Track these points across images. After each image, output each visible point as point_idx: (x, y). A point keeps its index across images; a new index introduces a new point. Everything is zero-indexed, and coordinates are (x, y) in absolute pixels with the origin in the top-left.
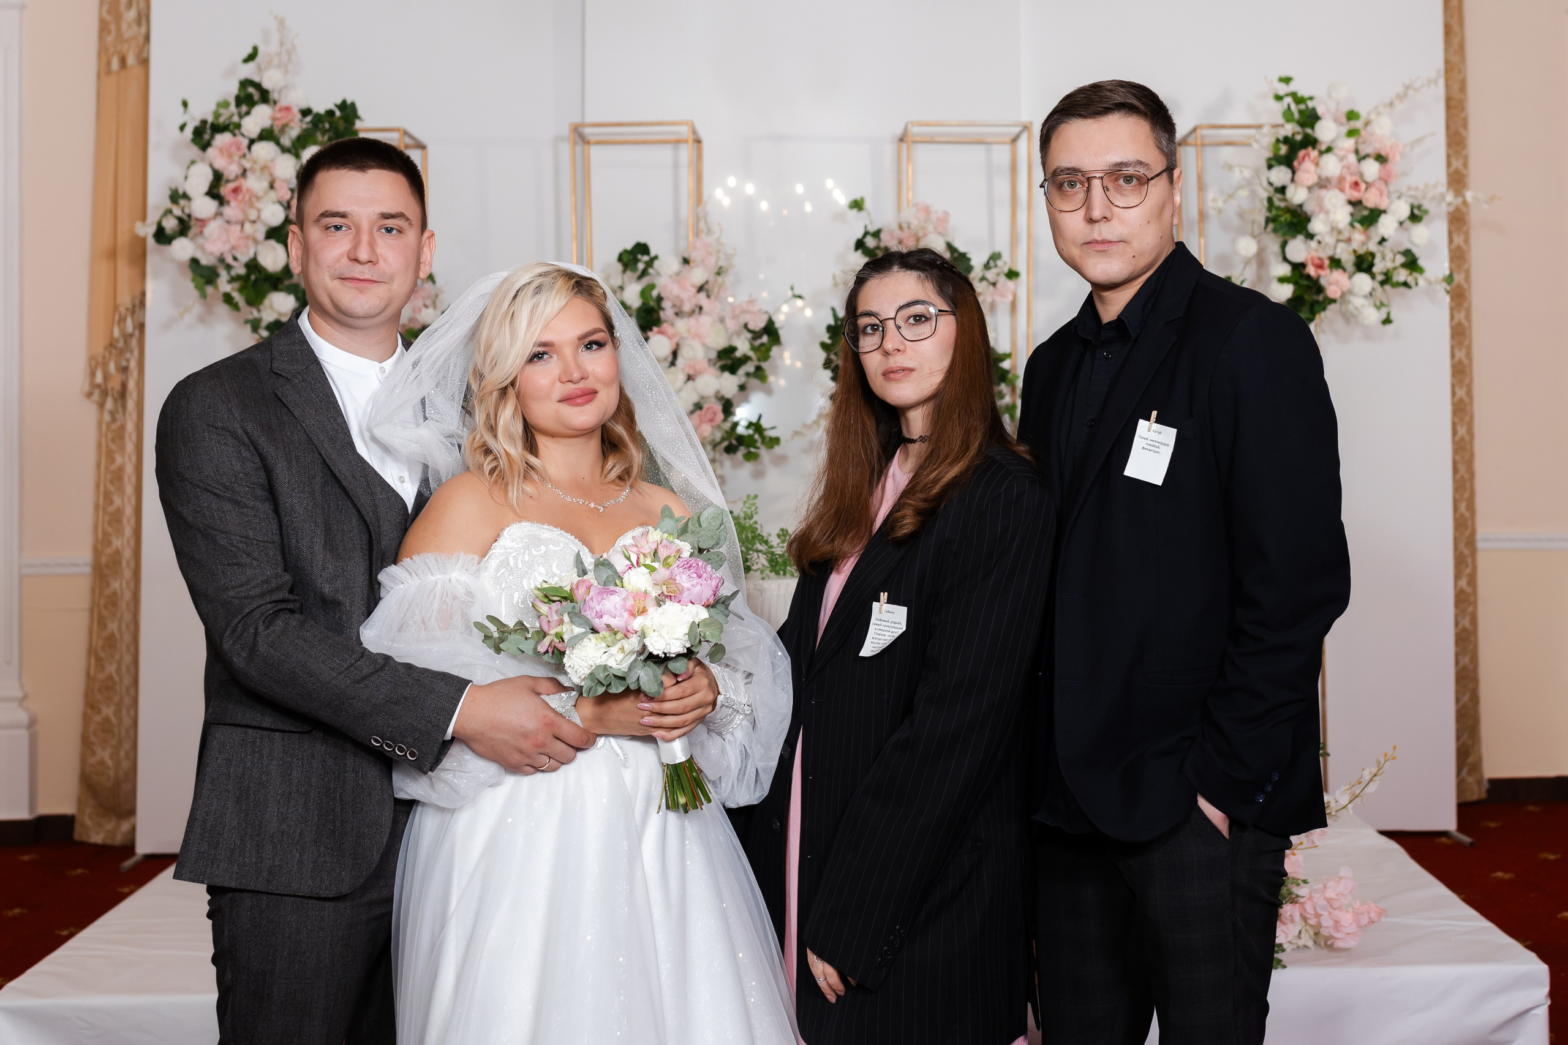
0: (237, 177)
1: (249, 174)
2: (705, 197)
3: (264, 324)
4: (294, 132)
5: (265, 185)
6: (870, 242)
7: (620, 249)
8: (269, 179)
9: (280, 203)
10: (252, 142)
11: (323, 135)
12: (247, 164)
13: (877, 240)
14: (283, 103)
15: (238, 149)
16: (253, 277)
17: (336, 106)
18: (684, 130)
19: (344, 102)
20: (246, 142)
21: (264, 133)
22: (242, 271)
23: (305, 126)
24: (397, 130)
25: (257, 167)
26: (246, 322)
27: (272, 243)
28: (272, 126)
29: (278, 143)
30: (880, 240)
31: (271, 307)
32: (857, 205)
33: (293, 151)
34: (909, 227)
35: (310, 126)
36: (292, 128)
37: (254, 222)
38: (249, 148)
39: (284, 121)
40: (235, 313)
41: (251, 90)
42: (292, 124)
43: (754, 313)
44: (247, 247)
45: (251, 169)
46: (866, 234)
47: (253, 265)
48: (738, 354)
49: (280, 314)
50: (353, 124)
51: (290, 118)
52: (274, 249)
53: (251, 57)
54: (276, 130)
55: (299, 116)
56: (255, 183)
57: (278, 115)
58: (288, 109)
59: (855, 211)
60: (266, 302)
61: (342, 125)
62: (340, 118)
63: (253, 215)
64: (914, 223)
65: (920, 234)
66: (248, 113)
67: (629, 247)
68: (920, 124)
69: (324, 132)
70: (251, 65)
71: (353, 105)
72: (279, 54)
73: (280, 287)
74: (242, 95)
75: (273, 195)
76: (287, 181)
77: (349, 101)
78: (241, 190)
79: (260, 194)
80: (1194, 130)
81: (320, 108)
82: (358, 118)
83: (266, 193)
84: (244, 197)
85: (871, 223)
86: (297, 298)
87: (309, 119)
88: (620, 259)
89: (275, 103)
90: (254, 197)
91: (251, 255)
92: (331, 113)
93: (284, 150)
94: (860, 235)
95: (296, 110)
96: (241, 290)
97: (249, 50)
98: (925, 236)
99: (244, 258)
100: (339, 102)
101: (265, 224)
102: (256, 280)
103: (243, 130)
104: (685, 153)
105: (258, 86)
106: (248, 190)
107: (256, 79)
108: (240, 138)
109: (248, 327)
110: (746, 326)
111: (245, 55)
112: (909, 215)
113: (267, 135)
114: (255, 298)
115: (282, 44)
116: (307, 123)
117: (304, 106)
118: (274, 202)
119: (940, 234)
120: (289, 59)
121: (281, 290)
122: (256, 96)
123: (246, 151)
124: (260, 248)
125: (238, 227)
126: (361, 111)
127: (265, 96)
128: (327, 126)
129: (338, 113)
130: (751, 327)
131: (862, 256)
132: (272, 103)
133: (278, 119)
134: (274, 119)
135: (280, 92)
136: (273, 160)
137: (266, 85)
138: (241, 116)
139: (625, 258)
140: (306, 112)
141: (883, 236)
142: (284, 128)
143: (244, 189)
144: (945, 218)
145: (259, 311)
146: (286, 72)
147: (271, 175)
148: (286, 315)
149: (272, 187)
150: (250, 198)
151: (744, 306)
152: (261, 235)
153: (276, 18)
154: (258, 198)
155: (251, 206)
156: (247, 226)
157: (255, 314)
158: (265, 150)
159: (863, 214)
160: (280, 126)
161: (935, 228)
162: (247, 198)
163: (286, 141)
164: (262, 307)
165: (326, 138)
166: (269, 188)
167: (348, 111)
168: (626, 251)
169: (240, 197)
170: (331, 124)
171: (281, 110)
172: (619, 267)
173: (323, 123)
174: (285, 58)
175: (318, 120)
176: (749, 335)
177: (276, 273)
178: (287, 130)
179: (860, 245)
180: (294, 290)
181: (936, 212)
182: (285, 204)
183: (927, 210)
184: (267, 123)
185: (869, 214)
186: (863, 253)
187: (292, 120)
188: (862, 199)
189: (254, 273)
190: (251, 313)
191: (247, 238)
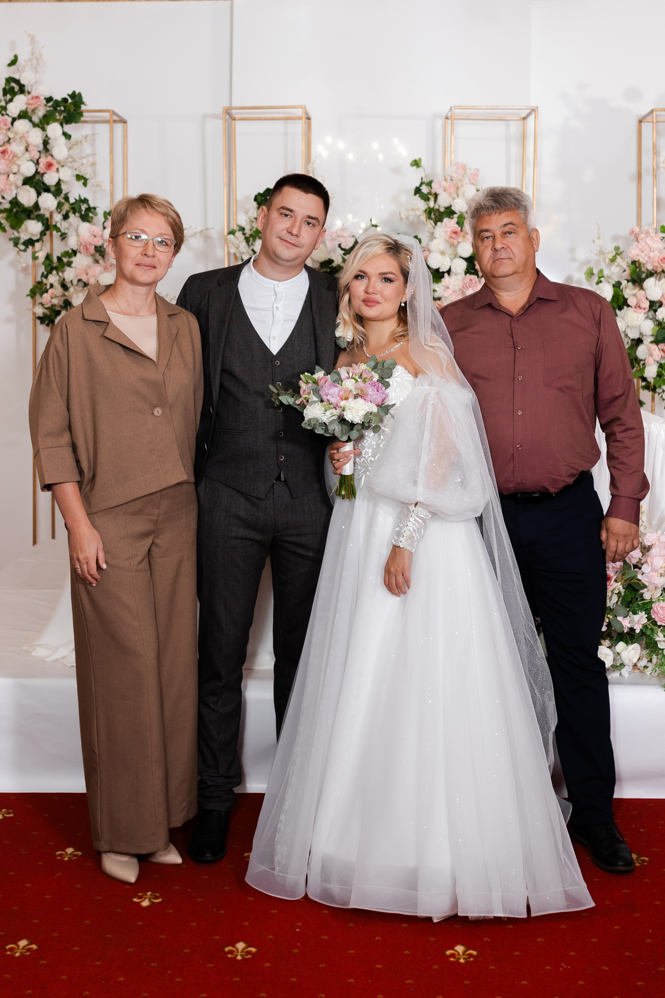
0: (4, 143)
1: (11, 141)
2: (313, 157)
3: (21, 241)
4: (41, 112)
5: (22, 148)
6: (425, 189)
7: (256, 193)
8: (25, 144)
9: (31, 160)
10: (14, 120)
11: (60, 115)
12: (11, 135)
13: (429, 187)
14: (34, 93)
15: (5, 125)
16: (15, 210)
17: (69, 95)
18: (299, 112)
19: (74, 92)
20: (10, 120)
21: (21, 114)
22: (8, 206)
23: (48, 109)
24: (108, 111)
25: (18, 137)
26: (10, 239)
27: (27, 187)
28: (27, 109)
29: (31, 121)
30: (431, 188)
31: (26, 229)
32: (416, 164)
33: (41, 126)
34: (452, 180)
35: (52, 109)
36: (39, 110)
37: (15, 174)
38: (12, 124)
39: (35, 106)
40: (3, 233)
41: (13, 84)
42: (40, 108)
43: (345, 237)
44: (11, 190)
45: (14, 138)
46: (422, 183)
47: (15, 202)
48: (334, 265)
49: (32, 235)
50: (80, 107)
51: (38, 104)
52: (28, 191)
53: (13, 62)
54: (29, 111)
55: (44, 102)
56: (16, 148)
57: (31, 102)
58: (37, 97)
59: (415, 167)
60: (23, 227)
61: (72, 108)
62: (70, 103)
63: (15, 169)
64: (455, 176)
65: (459, 184)
66: (11, 100)
67: (262, 192)
68: (460, 108)
69: (61, 112)
70: (13, 67)
71: (80, 94)
72: (31, 60)
73: (32, 216)
74: (7, 88)
75: (27, 155)
76: (36, 146)
77: (77, 93)
78: (8, 153)
79: (19, 155)
80: (652, 112)
81: (58, 96)
82: (83, 103)
83: (23, 154)
84: (9, 156)
85: (426, 176)
86: (43, 224)
87: (50, 104)
88: (256, 199)
89: (29, 93)
90: (15, 156)
91: (14, 196)
92: (65, 100)
93: (35, 125)
94: (418, 185)
95: (42, 98)
96: (7, 219)
97: (13, 58)
98: (462, 186)
99: (9, 197)
100: (70, 93)
101: (23, 175)
102: (17, 211)
103: (8, 112)
104: (299, 126)
105: (17, 82)
106: (11, 152)
107: (17, 77)
108: (6, 117)
109: (11, 244)
110: (340, 246)
111: (9, 62)
112: (451, 171)
113: (23, 115)
114: (16, 225)
115: (33, 53)
116: (50, 107)
117: (48, 96)
118: (28, 161)
119: (472, 184)
120: (38, 64)
121: (33, 219)
122: (17, 88)
123: (10, 126)
124: (19, 190)
125: (6, 177)
126: (84, 100)
127: (22, 90)
128: (62, 108)
129: (70, 101)
130: (343, 247)
131: (420, 199)
132: (26, 93)
133: (31, 104)
134: (28, 104)
135: (32, 86)
136: (27, 132)
137: (23, 82)
138: (7, 103)
139: (259, 199)
140: (49, 100)
141: (433, 185)
142: (33, 111)
143: (9, 151)
144: (476, 174)
145: (18, 232)
146: (36, 72)
147: (27, 142)
148: (36, 235)
149: (27, 150)
150: (13, 158)
151: (339, 233)
152: (20, 183)
153: (29, 35)
154: (17, 157)
155: (14, 163)
156: (11, 176)
157: (16, 234)
158: (22, 125)
159: (420, 169)
160: (32, 109)
161: (469, 180)
162: (11, 157)
163: (36, 119)
164: (20, 230)
165: (62, 117)
166: (25, 150)
167: (77, 99)
168: (259, 194)
169: (7, 157)
170: (65, 107)
171: (32, 98)
172: (255, 204)
173: (60, 107)
174: (35, 62)
175: (57, 104)
176: (343, 252)
177: (29, 207)
178: (36, 111)
179: (418, 191)
180: (40, 218)
181: (470, 169)
182: (36, 162)
183: (464, 168)
184: (24, 108)
185: (424, 170)
186: (419, 197)
187: (40, 105)
188: (420, 159)
189: (15, 207)
190: (14, 234)
191: (11, 184)
